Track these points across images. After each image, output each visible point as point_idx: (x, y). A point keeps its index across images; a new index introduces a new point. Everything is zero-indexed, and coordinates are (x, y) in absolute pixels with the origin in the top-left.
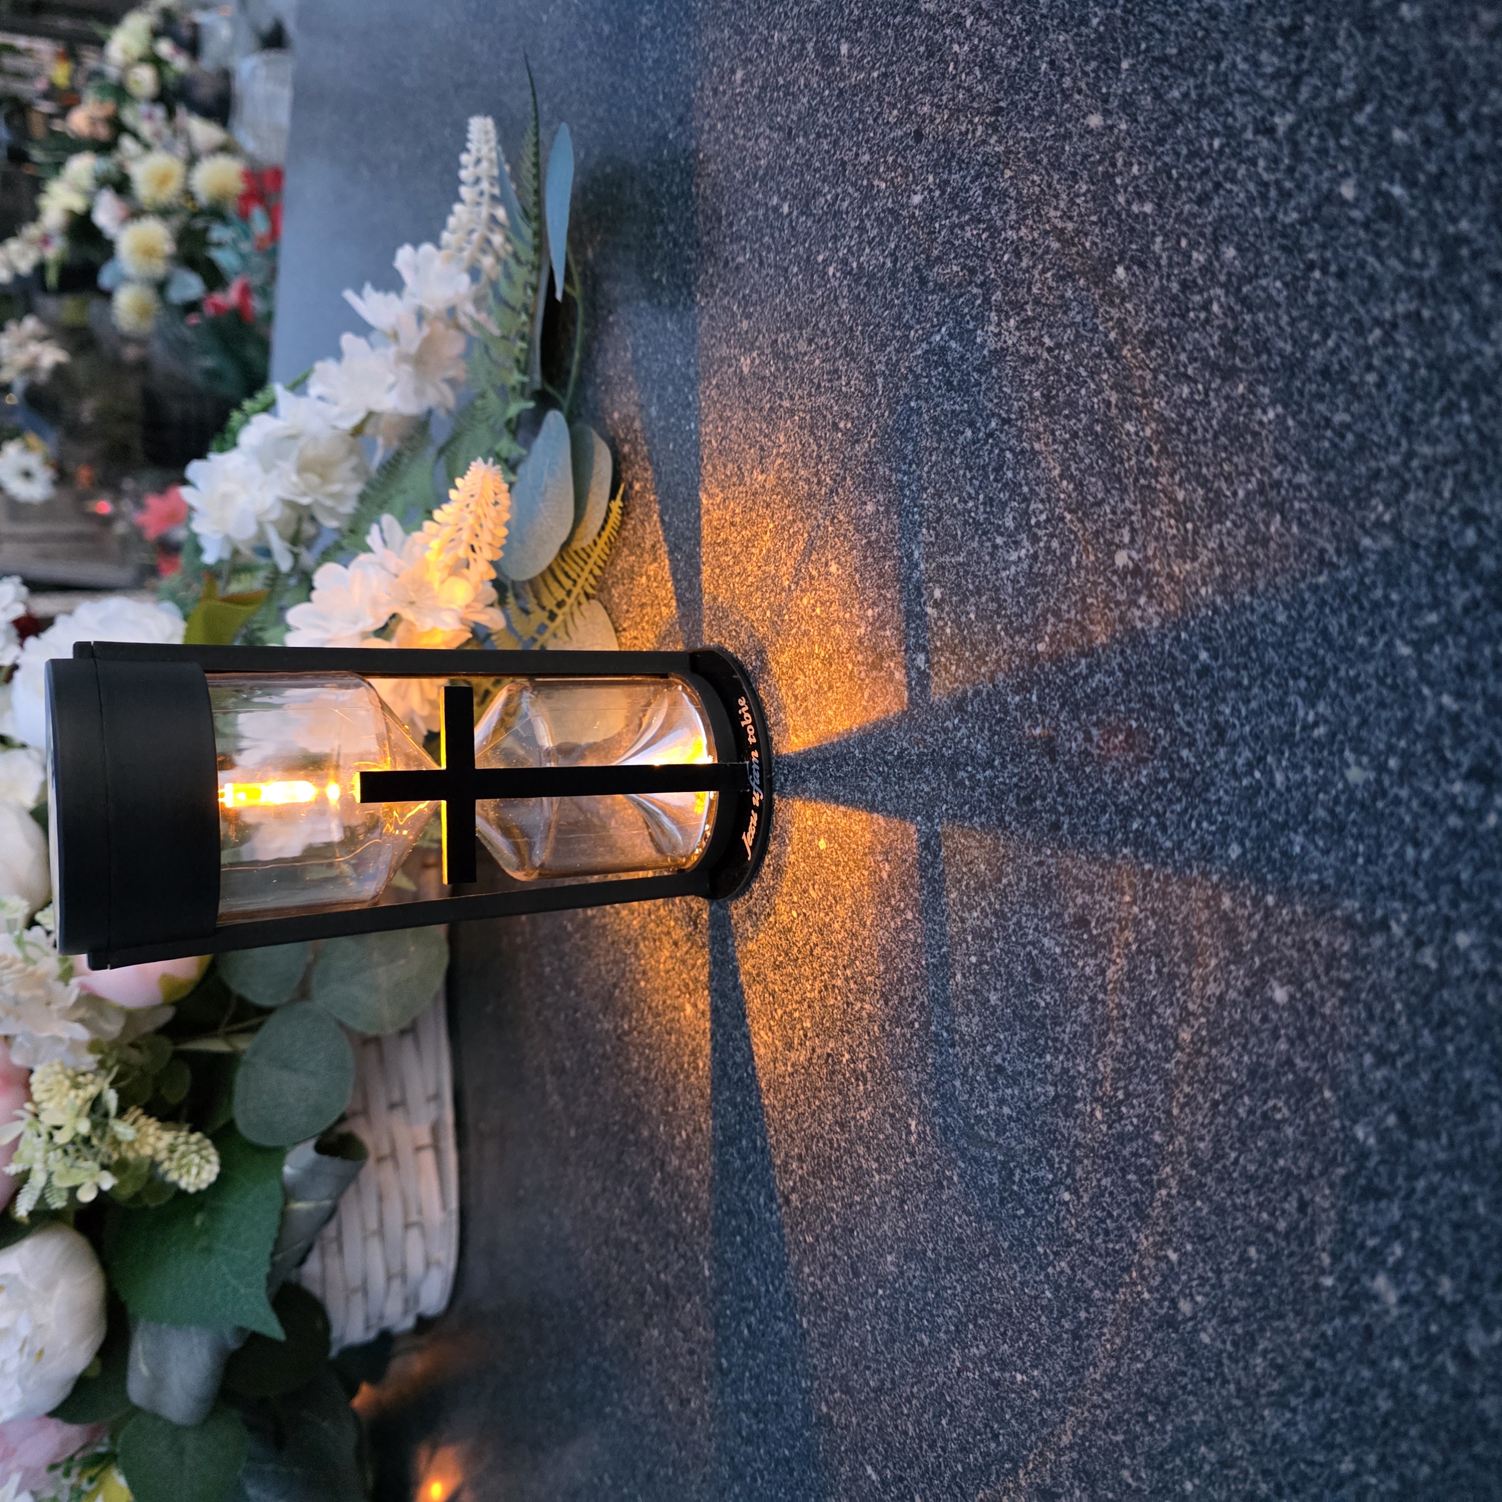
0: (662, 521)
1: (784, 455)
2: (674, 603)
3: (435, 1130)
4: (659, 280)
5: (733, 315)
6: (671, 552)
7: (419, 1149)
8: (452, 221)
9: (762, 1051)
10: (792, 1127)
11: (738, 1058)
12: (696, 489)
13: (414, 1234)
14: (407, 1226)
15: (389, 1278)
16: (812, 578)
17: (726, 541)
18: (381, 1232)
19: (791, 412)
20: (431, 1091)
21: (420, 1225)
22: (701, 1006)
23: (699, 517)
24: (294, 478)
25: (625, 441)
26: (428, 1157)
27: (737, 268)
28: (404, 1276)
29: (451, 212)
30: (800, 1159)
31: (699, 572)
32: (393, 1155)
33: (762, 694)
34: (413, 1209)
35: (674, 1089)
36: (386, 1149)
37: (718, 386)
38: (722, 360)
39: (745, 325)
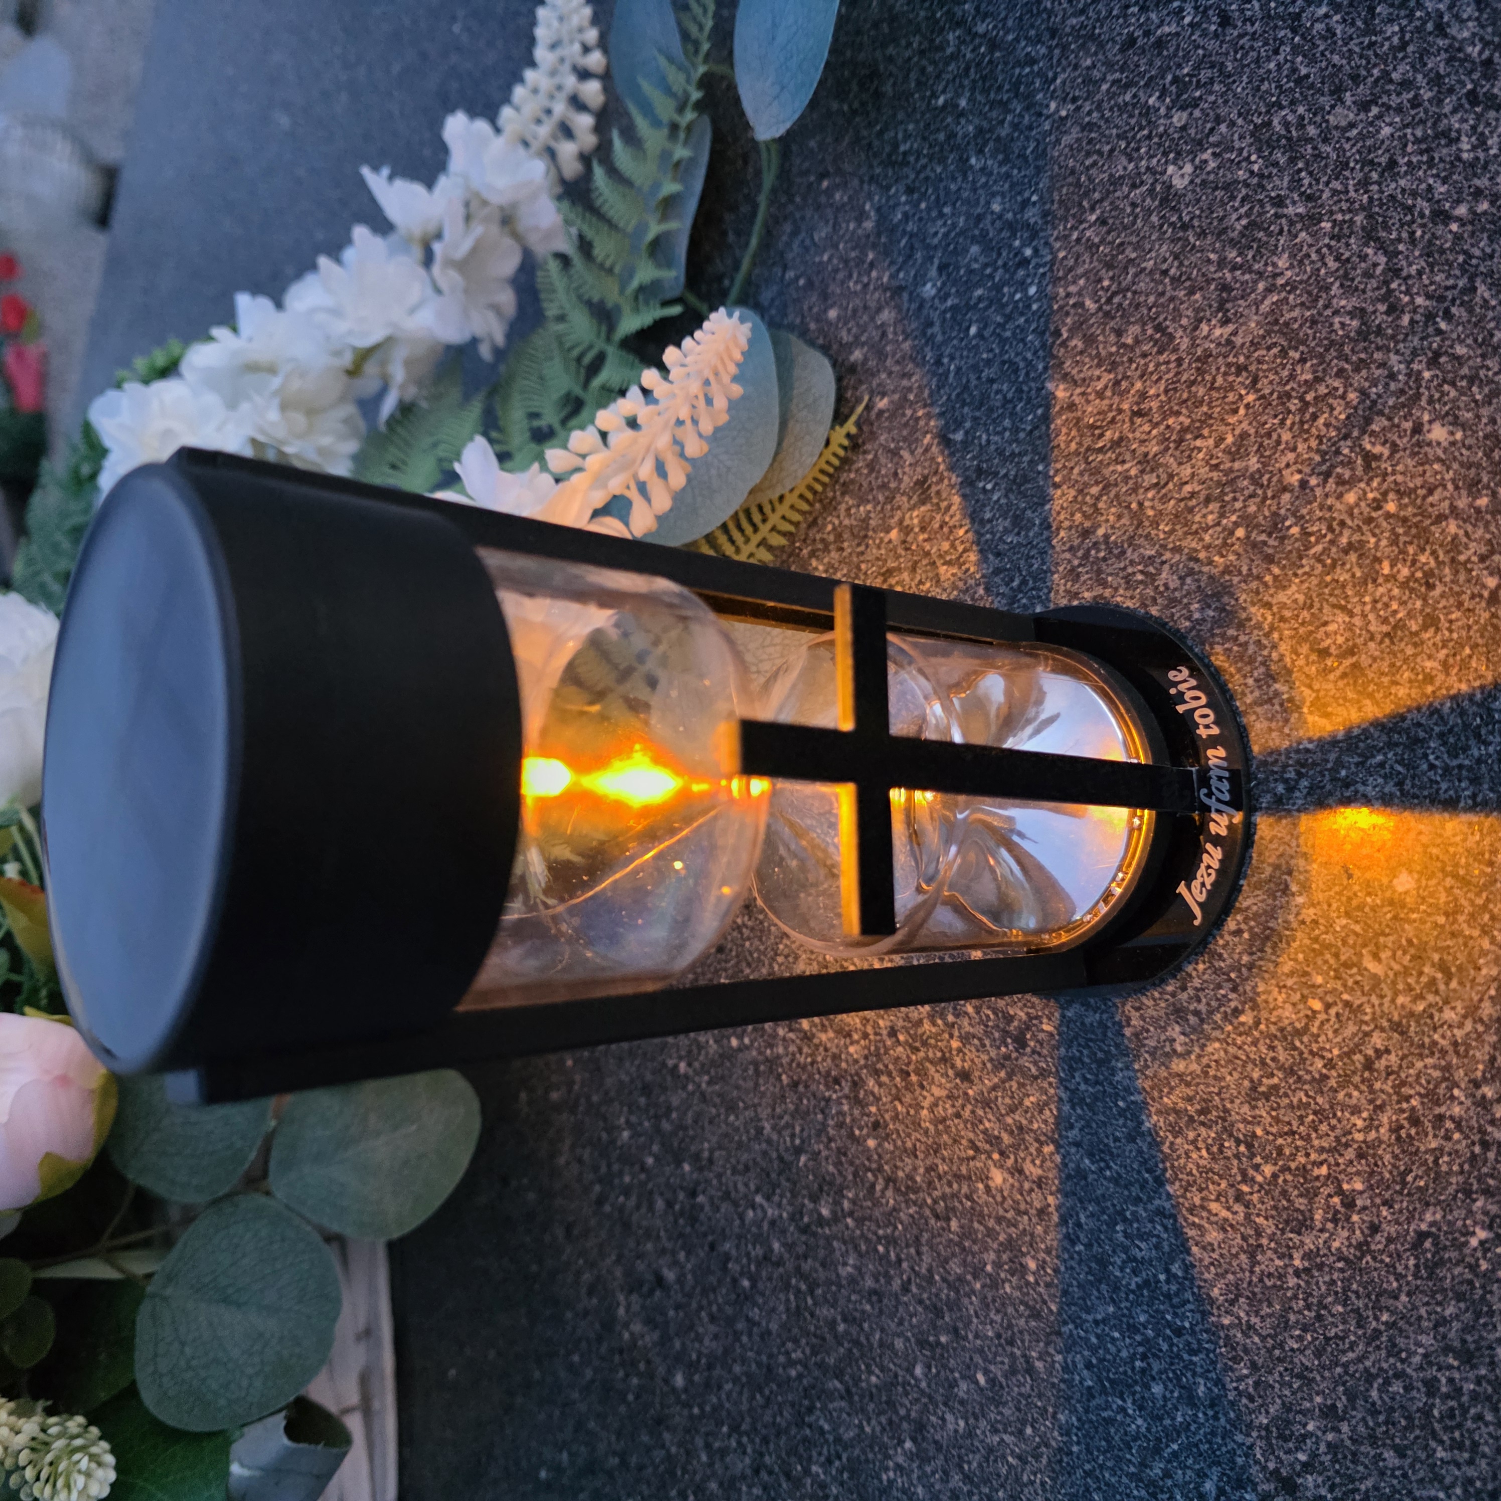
0: (945, 440)
1: (1291, 286)
2: (973, 557)
4: (951, 105)
5: (1147, 111)
6: (968, 482)
8: (519, 92)
9: (1213, 1236)
10: (1307, 1359)
11: (1143, 1250)
12: (1040, 379)
16: (1369, 458)
17: (1117, 443)
19: (1311, 220)
22: (1032, 1170)
23: (1046, 419)
24: (273, 415)
25: (856, 342)
27: (1160, 44)
29: (521, 80)
30: (1329, 1412)
31: (1045, 499)
33: (1219, 660)
35: (954, 1305)
37: (1102, 221)
38: (1116, 182)
39: (1179, 118)
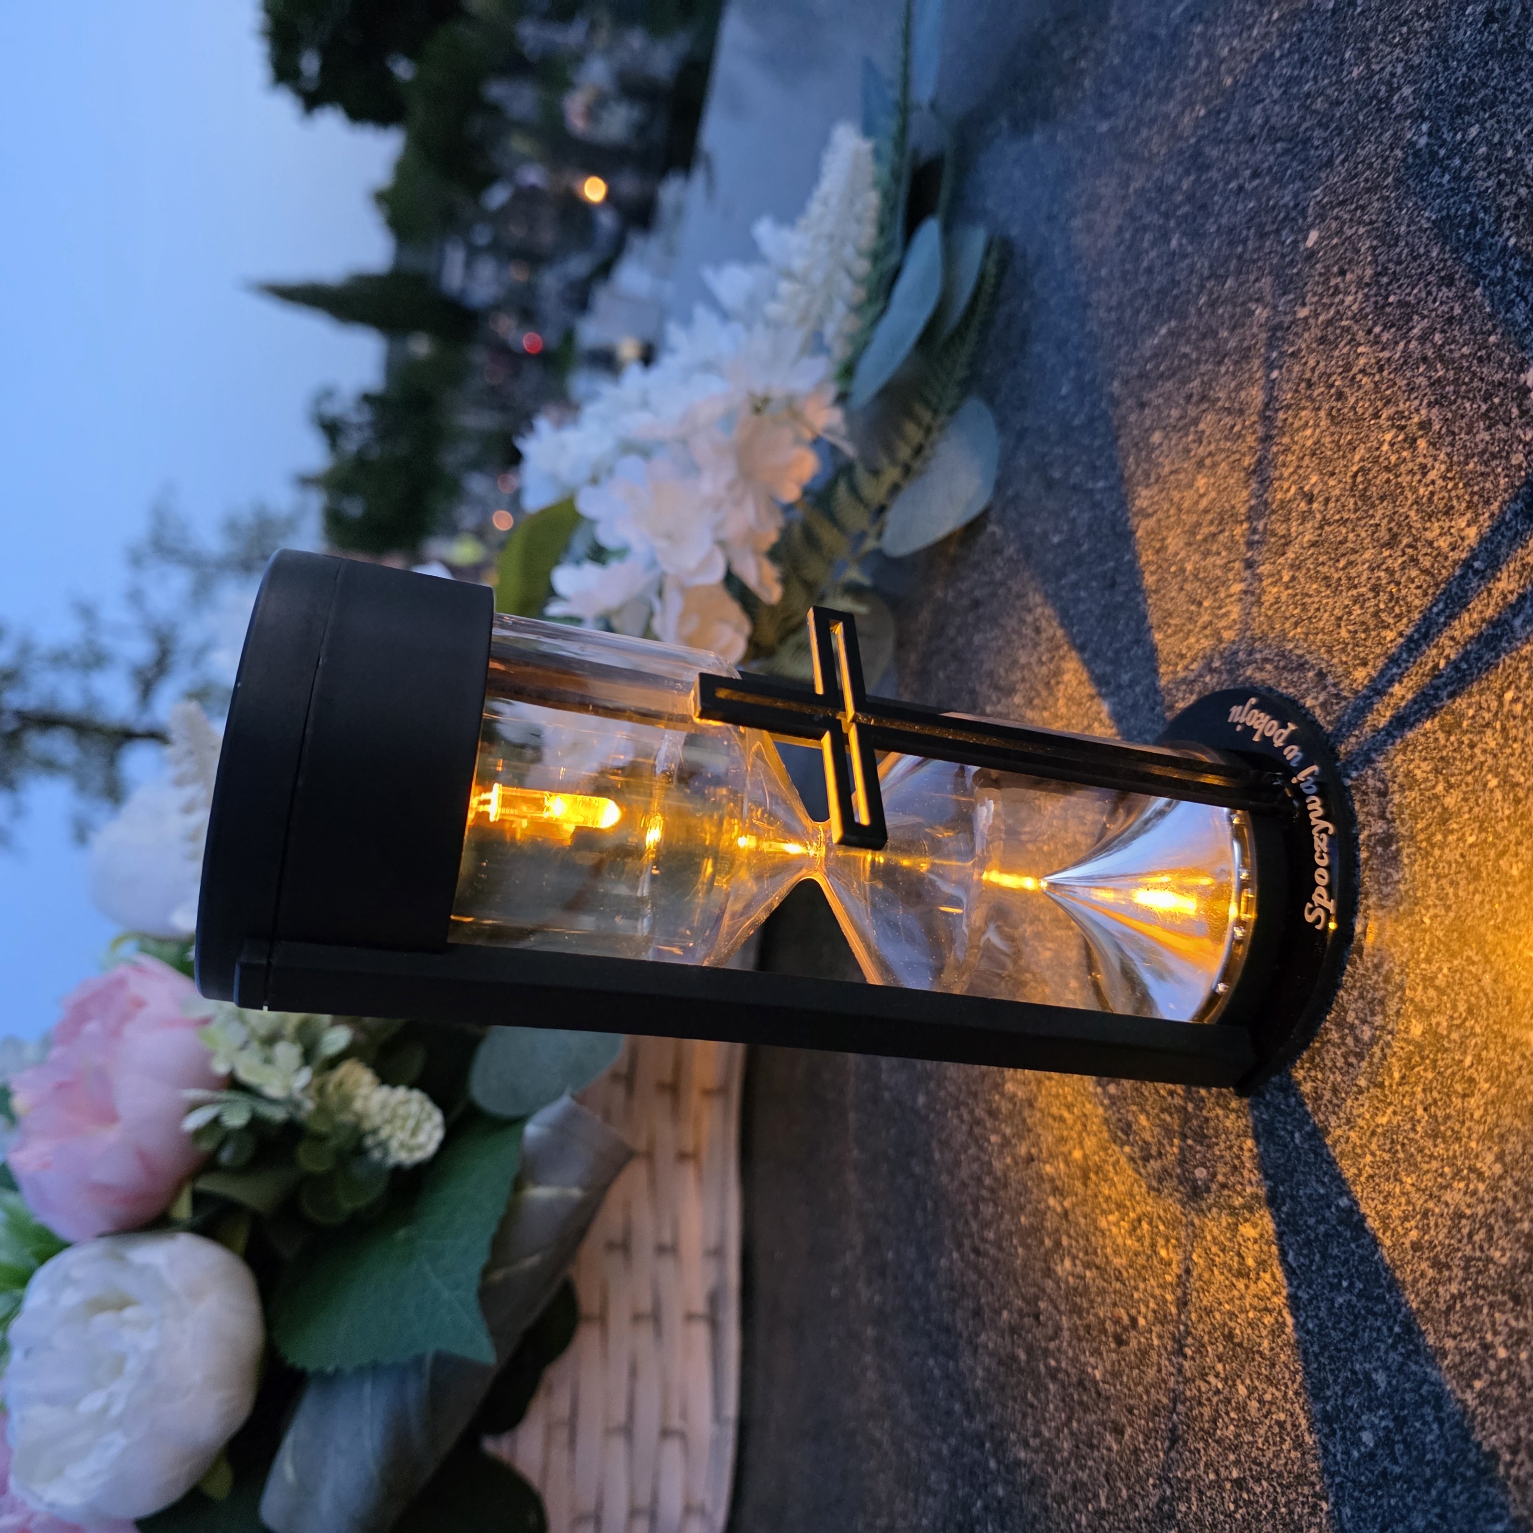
3: (714, 1299)
7: (690, 1317)
13: (673, 1448)
14: (666, 1433)
15: (633, 1513)
18: (628, 1431)
20: (712, 1242)
21: (682, 1436)
26: (701, 1332)
28: (653, 1515)
32: (656, 1317)
34: (675, 1409)
36: (645, 1305)
